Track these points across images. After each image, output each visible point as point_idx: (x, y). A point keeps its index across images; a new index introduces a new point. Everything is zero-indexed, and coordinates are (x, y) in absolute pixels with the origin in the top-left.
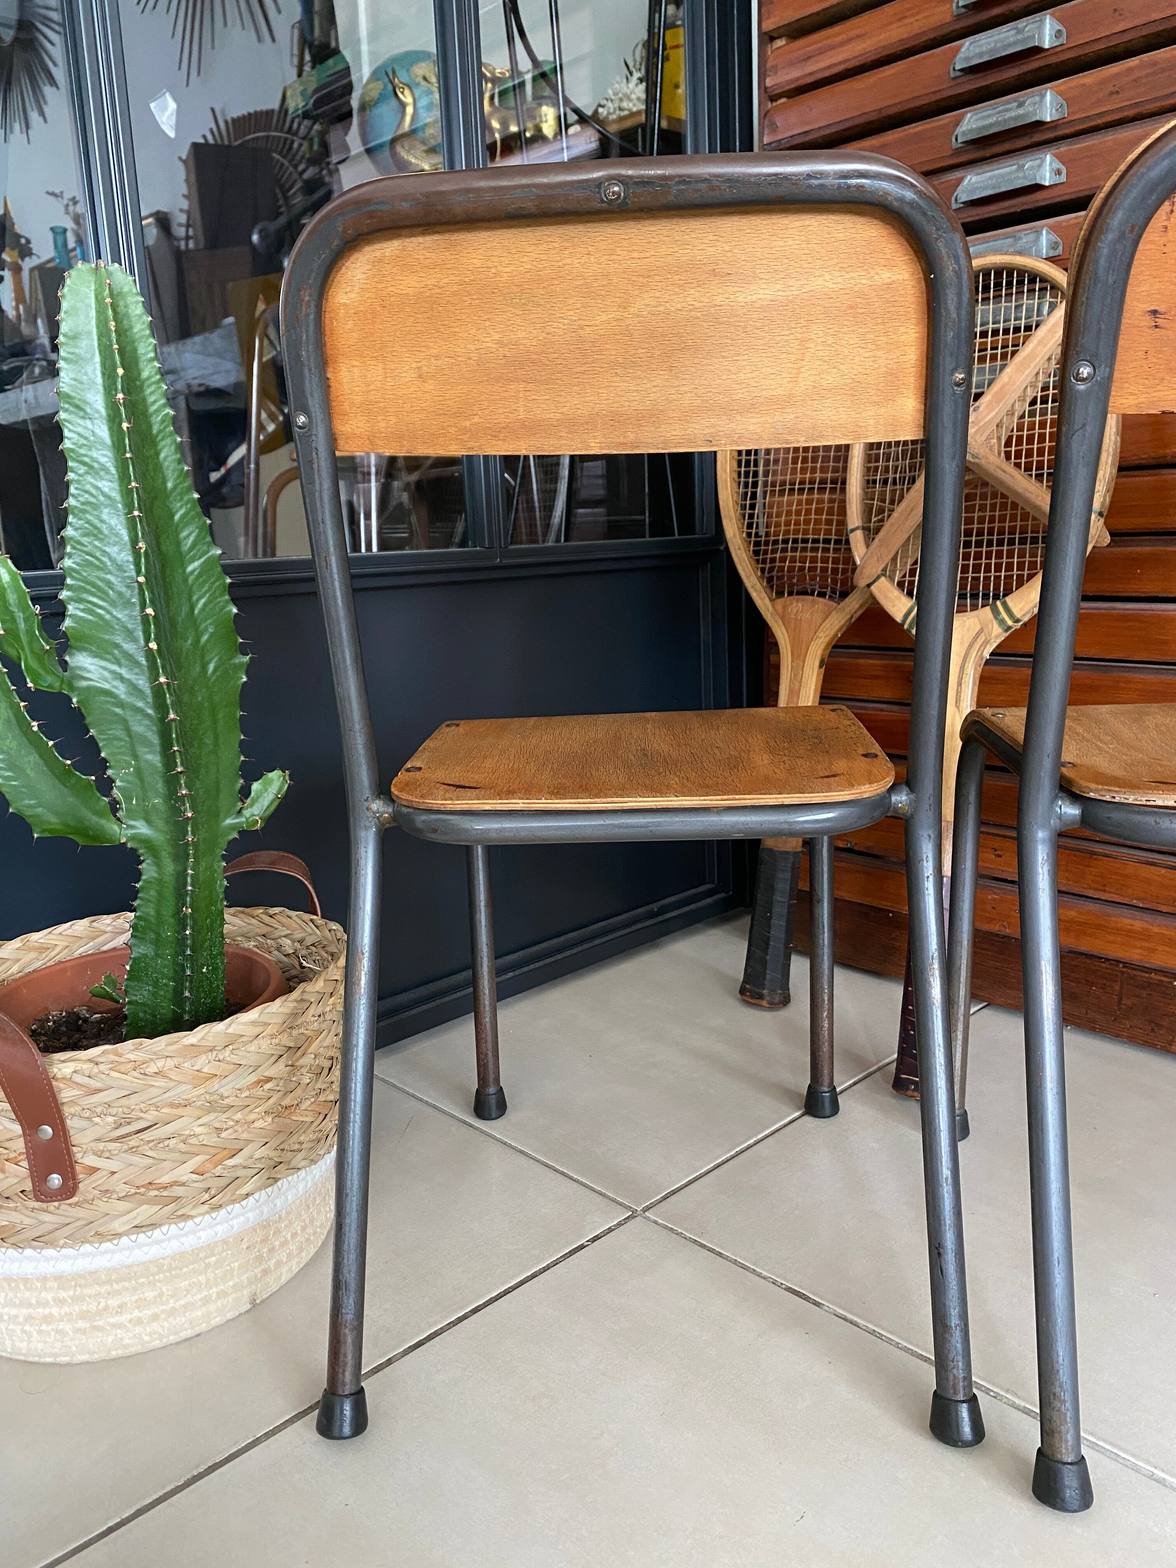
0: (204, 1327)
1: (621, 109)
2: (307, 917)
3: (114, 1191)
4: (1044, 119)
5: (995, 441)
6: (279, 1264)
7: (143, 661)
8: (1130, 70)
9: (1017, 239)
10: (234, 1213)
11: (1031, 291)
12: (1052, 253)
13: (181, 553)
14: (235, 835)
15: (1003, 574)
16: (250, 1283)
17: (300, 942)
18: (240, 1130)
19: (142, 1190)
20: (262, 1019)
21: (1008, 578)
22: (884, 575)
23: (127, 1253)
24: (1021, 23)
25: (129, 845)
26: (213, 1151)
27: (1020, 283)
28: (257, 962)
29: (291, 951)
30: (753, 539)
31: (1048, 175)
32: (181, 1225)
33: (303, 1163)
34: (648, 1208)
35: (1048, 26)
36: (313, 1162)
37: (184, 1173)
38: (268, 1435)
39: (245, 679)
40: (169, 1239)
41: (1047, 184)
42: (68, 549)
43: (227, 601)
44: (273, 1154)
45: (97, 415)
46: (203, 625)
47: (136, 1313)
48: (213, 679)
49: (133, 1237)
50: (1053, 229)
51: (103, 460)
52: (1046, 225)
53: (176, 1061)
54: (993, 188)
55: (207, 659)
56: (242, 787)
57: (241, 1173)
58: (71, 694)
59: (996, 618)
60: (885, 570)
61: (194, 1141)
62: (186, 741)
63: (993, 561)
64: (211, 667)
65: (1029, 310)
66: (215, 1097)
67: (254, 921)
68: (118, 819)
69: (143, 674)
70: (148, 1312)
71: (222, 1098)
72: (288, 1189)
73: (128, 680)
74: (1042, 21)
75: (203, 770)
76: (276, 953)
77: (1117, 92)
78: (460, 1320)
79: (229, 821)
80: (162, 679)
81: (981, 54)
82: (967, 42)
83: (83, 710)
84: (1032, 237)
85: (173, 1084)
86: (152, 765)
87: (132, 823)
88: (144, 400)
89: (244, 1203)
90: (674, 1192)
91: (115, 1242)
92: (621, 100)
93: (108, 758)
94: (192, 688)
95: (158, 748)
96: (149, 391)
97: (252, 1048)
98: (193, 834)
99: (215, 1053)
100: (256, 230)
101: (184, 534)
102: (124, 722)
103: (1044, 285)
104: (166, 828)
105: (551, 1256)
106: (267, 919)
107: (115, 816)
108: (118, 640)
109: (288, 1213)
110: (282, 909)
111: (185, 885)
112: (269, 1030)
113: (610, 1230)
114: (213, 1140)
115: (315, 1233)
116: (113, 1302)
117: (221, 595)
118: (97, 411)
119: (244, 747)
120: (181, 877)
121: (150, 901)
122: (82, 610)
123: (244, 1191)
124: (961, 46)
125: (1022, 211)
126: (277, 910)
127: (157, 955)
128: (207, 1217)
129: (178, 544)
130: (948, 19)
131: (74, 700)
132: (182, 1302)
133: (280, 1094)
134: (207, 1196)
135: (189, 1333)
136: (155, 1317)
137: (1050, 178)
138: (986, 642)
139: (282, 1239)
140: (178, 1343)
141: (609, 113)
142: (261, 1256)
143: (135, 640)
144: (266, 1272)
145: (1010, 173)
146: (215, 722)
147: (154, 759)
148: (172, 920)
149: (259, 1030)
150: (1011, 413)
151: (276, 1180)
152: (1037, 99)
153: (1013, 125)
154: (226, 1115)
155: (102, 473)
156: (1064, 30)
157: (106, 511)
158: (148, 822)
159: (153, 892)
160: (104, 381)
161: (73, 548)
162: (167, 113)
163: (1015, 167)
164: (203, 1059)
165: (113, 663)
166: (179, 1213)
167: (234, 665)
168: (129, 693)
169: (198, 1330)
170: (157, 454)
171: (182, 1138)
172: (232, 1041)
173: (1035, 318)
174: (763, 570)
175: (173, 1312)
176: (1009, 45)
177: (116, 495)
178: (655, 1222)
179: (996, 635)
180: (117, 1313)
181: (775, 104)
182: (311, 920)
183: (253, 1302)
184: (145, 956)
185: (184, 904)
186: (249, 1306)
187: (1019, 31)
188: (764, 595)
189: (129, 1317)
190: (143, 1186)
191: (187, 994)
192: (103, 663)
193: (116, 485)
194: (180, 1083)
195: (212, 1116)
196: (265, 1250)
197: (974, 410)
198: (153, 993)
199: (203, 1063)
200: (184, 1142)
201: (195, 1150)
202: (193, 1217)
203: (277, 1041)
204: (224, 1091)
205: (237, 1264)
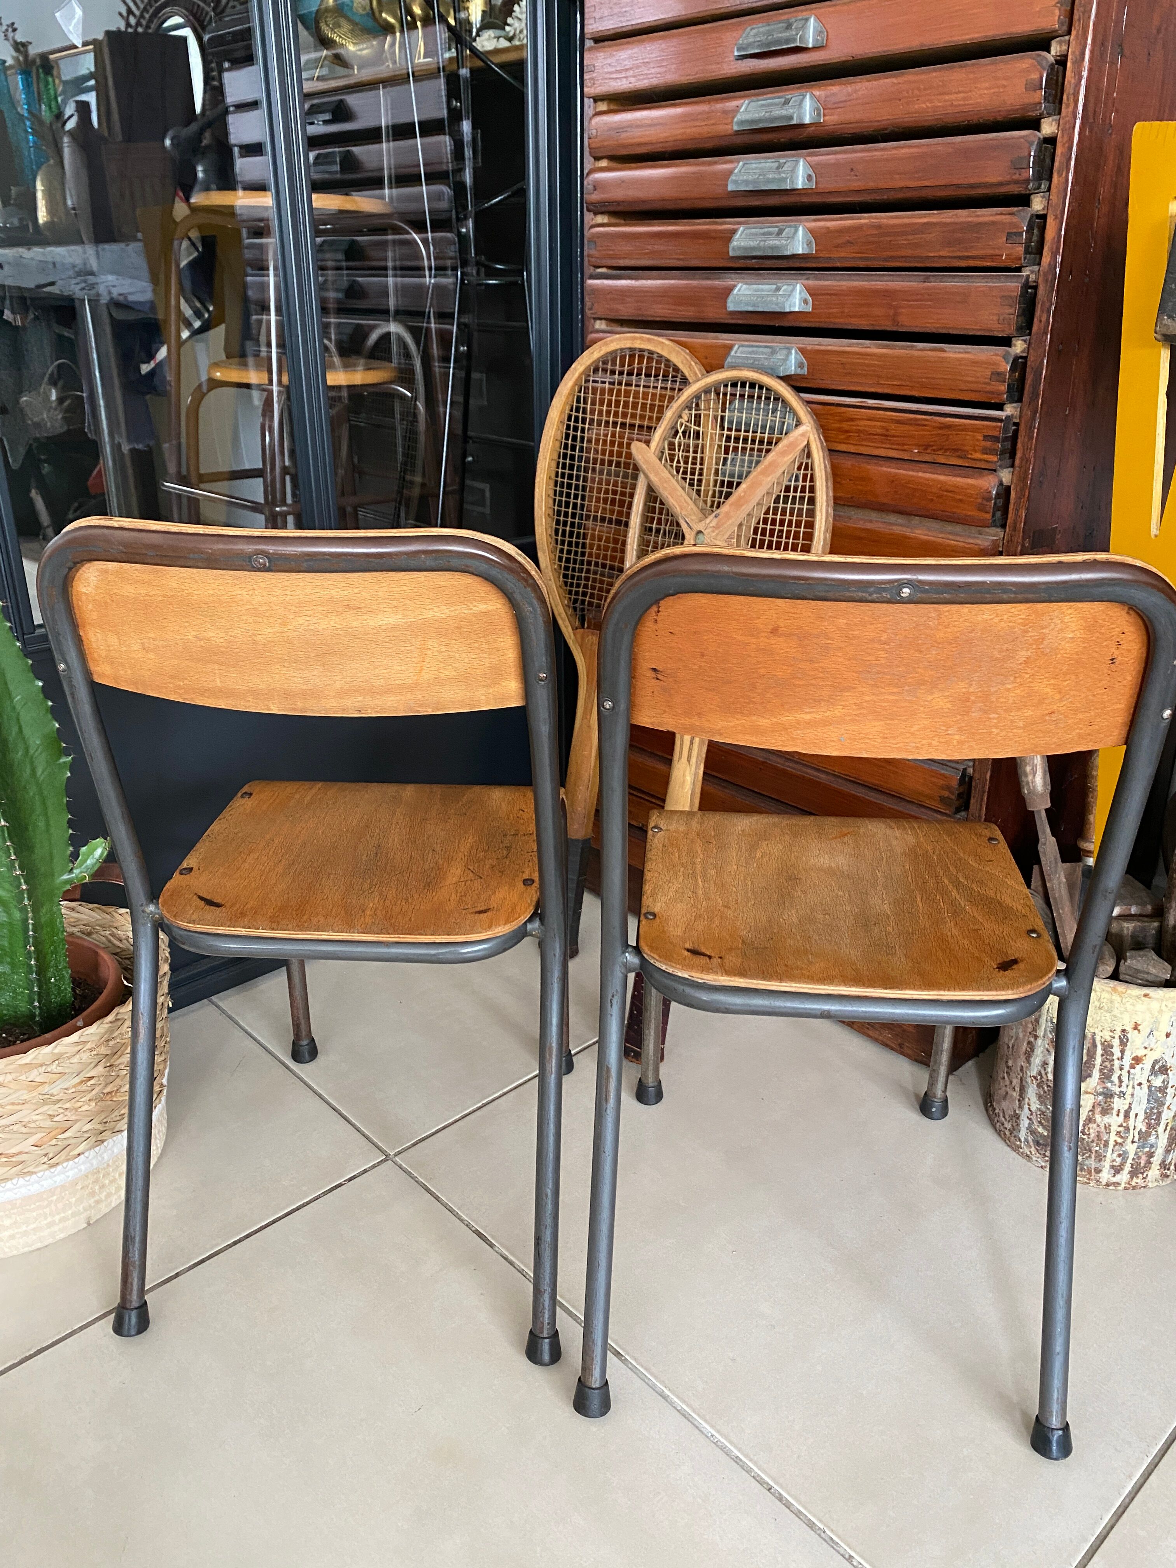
0: (51, 1241)
4: (795, 252)
6: (109, 1195)
8: (860, 228)
9: (774, 352)
10: (69, 1167)
11: (775, 408)
12: (799, 371)
14: (68, 887)
16: (86, 1210)
18: (69, 1115)
20: (82, 1040)
24: (782, 157)
26: (48, 1131)
31: (797, 303)
32: (27, 1178)
34: (400, 1153)
35: (801, 166)
37: (27, 1145)
38: (82, 1328)
40: (19, 1188)
41: (797, 309)
43: (50, 719)
44: (98, 1127)
46: (31, 739)
48: (42, 778)
50: (801, 350)
52: (795, 342)
53: (17, 1074)
54: (754, 306)
55: (36, 763)
56: (72, 853)
57: (71, 1141)
61: (32, 1125)
64: (40, 769)
65: (772, 426)
66: (47, 1096)
67: (108, 916)
71: (52, 1095)
72: (113, 1146)
74: (797, 162)
75: (38, 846)
77: (852, 244)
78: (235, 1243)
79: (63, 878)
81: (747, 182)
82: (743, 160)
84: (785, 352)
85: (11, 1091)
89: (76, 1160)
90: (423, 1139)
97: (75, 1060)
98: (29, 900)
99: (44, 1067)
100: (170, 133)
103: (785, 406)
105: (315, 1192)
109: (114, 1162)
111: (28, 932)
112: (89, 1046)
113: (365, 1171)
114: (48, 1123)
117: (46, 715)
119: (71, 824)
120: (22, 927)
123: (76, 1152)
124: (737, 163)
125: (779, 326)
128: (48, 1171)
130: (730, 132)
132: (33, 1226)
133: (101, 1086)
134: (46, 1159)
135: (39, 1245)
136: (12, 1237)
137: (800, 305)
139: (111, 1178)
140: (32, 1251)
142: (94, 1191)
144: (98, 1202)
145: (768, 294)
146: (45, 808)
149: (80, 1047)
150: (756, 510)
151: (103, 1141)
152: (793, 228)
153: (770, 253)
154: (57, 1106)
156: (814, 176)
162: (75, 21)
163: (774, 287)
164: (35, 1072)
166: (26, 1170)
167: (60, 764)
169: (46, 1243)
171: (23, 1124)
172: (58, 1058)
173: (775, 434)
175: (26, 1233)
176: (769, 181)
178: (400, 1167)
183: (89, 1224)
184: (4, 973)
185: (28, 944)
186: (85, 1225)
194: (16, 1091)
195: (46, 1108)
196: (97, 1187)
197: (716, 517)
198: (13, 998)
199: (34, 1075)
200: (25, 1126)
201: (34, 1131)
202: (35, 1173)
203: (95, 1053)
204: (55, 1092)
205: (74, 1199)
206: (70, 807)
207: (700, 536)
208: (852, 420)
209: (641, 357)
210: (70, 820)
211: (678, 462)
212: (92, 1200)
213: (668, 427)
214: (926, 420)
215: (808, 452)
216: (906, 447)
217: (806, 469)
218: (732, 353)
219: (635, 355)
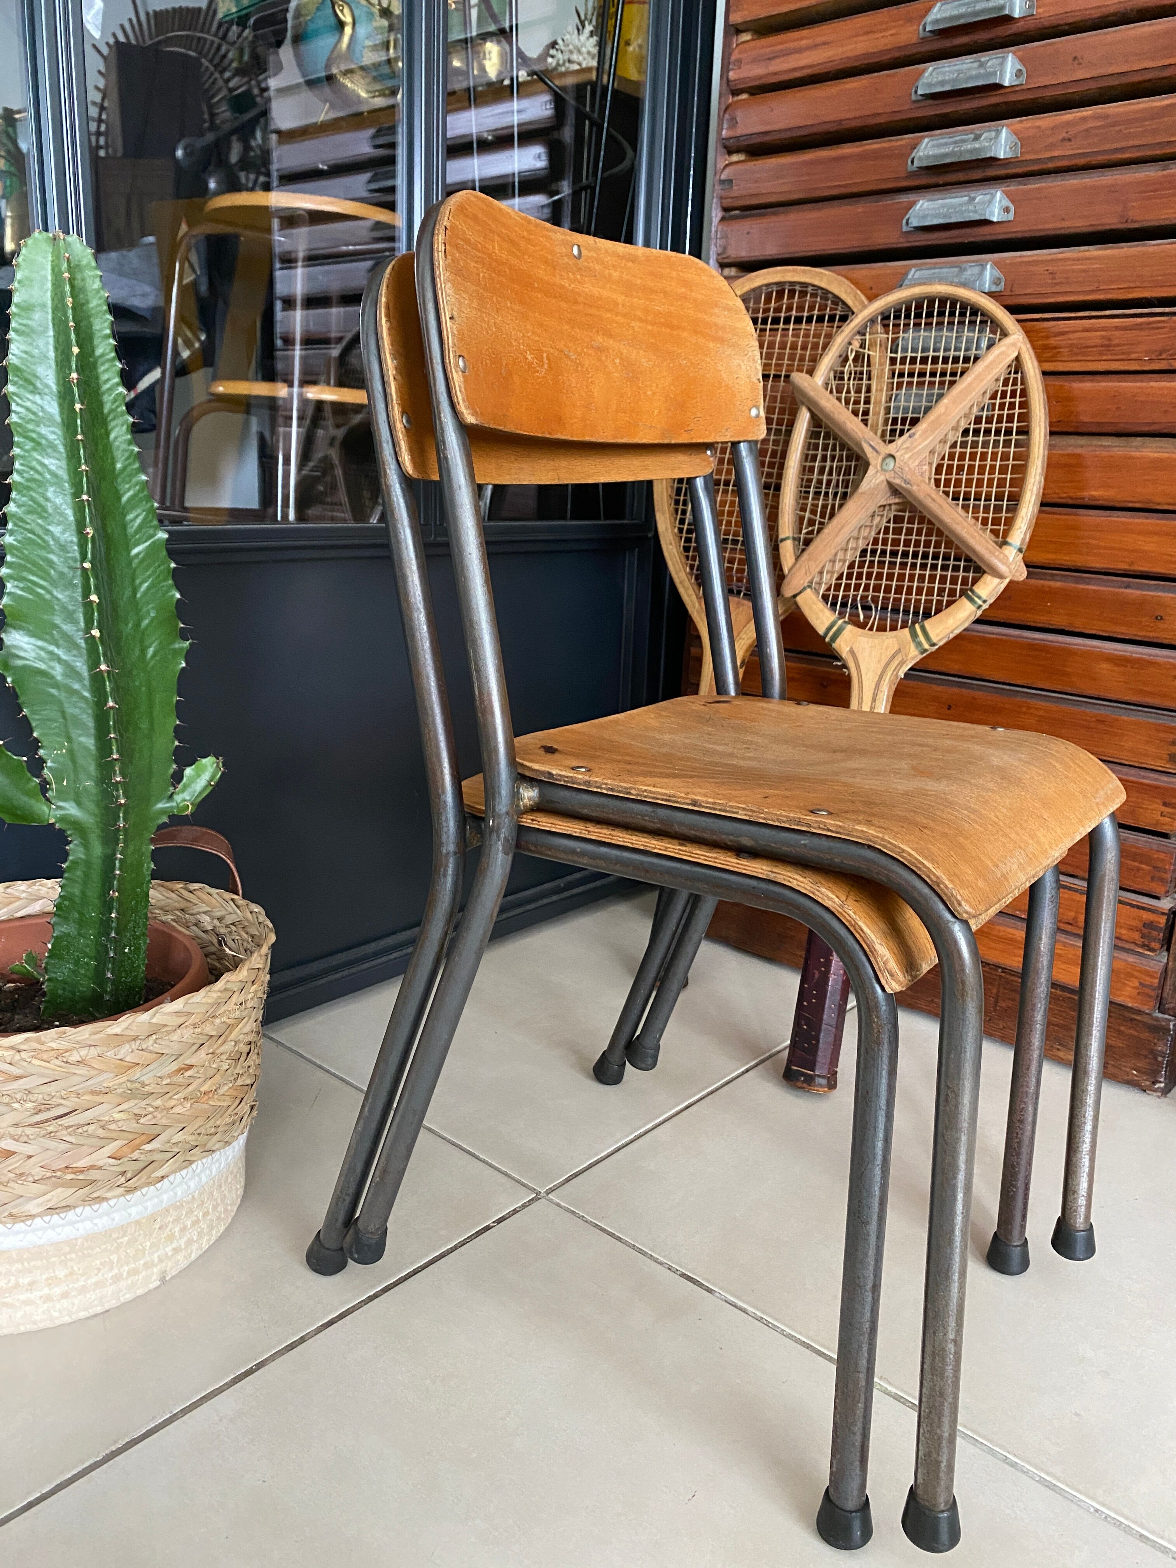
0: (114, 1303)
1: (570, 61)
2: (228, 896)
3: (30, 1174)
4: (998, 156)
5: (926, 467)
6: (190, 1242)
7: (82, 644)
8: (1084, 119)
9: (962, 270)
10: (149, 1195)
11: (972, 323)
12: (994, 288)
13: (126, 535)
14: (165, 819)
15: (923, 597)
16: (161, 1261)
17: (220, 919)
18: (159, 1116)
19: (58, 1174)
20: (188, 1008)
21: (929, 602)
22: (809, 587)
23: (40, 1233)
24: (984, 57)
25: (57, 826)
26: (131, 1137)
27: (963, 314)
28: (177, 939)
29: (210, 928)
30: (684, 535)
31: (997, 211)
32: (95, 1207)
33: (217, 1146)
34: (550, 1191)
35: (1010, 64)
36: (228, 1143)
37: (101, 1157)
39: (184, 665)
40: (82, 1221)
41: (995, 220)
42: (10, 526)
43: (171, 586)
44: (190, 1138)
45: (46, 390)
46: (145, 609)
47: (46, 1291)
48: (152, 664)
49: (47, 1218)
50: (997, 264)
51: (52, 437)
52: (990, 260)
53: (99, 1050)
54: (943, 217)
55: (147, 643)
56: (175, 772)
57: (157, 1156)
58: (6, 674)
59: (914, 641)
60: (811, 582)
61: (113, 1127)
62: (122, 726)
63: (915, 584)
64: (151, 651)
65: (969, 341)
66: (137, 1085)
67: (173, 895)
68: (48, 800)
69: (81, 656)
70: (57, 1291)
71: (144, 1085)
72: (203, 1171)
73: (65, 661)
74: (1004, 59)
75: (137, 755)
76: (195, 928)
77: (1070, 140)
79: (160, 805)
80: (103, 667)
81: (942, 83)
82: (930, 67)
83: (17, 690)
84: (976, 270)
85: (95, 1072)
86: (87, 749)
87: (61, 804)
88: (97, 378)
89: (159, 1185)
90: (575, 1175)
91: (29, 1223)
92: (571, 52)
93: (41, 738)
94: (130, 672)
95: (92, 731)
96: (103, 368)
97: (175, 1037)
98: (125, 820)
99: (137, 1043)
100: (182, 144)
101: (130, 517)
102: (60, 703)
103: (985, 318)
104: (96, 811)
105: (459, 1236)
106: (186, 894)
107: (45, 796)
108: (58, 620)
109: (200, 1194)
110: (201, 885)
111: (114, 869)
112: (193, 1019)
113: (514, 1212)
114: (133, 1126)
115: (226, 1210)
116: (25, 1280)
117: (165, 580)
118: (47, 386)
119: (178, 732)
120: (109, 861)
121: (76, 881)
122: (22, 589)
123: (159, 1174)
124: (924, 71)
125: (969, 243)
126: (196, 886)
127: (80, 934)
128: (122, 1198)
129: (124, 527)
130: (914, 40)
131: (9, 680)
132: (94, 1280)
133: (199, 1081)
134: (123, 1180)
135: (99, 1310)
136: (65, 1295)
137: (999, 214)
138: (902, 663)
139: (194, 1218)
140: (87, 1319)
141: (558, 64)
142: (173, 1235)
143: (75, 622)
144: (176, 1250)
145: (961, 205)
146: (151, 707)
147: (89, 742)
148: (96, 901)
149: (183, 1019)
150: (943, 441)
151: (191, 1162)
152: (993, 134)
153: (968, 157)
154: (146, 1102)
155: (49, 450)
156: (1024, 70)
157: (51, 489)
158: (79, 804)
159: (79, 873)
160: (56, 357)
161: (15, 525)
162: (95, 11)
163: (966, 198)
164: (126, 1048)
165: (51, 644)
166: (95, 1195)
167: (175, 650)
168: (65, 675)
169: (107, 1307)
170: (108, 434)
171: (102, 1123)
172: (156, 1030)
173: (973, 352)
174: (692, 567)
175: (83, 1290)
176: (971, 78)
177: (64, 474)
178: (559, 1205)
179: (913, 656)
180: (27, 1290)
181: (736, 98)
182: (232, 900)
183: (163, 1280)
184: (69, 934)
185: (111, 887)
186: (159, 1283)
187: (982, 65)
188: (691, 592)
189: (39, 1294)
190: (59, 1170)
191: (109, 975)
192: (40, 643)
193: (64, 464)
194: (102, 1071)
195: (132, 1103)
196: (177, 1229)
197: (910, 436)
198: (74, 972)
199: (126, 1052)
200: (103, 1127)
201: (113, 1135)
202: (107, 1199)
203: (199, 1030)
204: (146, 1079)
205: (148, 1244)
206: (180, 710)
207: (890, 461)
208: (1063, 333)
209: (792, 293)
210: (178, 726)
211: (848, 392)
212: (169, 1249)
213: (837, 354)
214: (1163, 322)
215: (1017, 365)
216: (1133, 356)
217: (1015, 383)
218: (910, 276)
219: (784, 290)
